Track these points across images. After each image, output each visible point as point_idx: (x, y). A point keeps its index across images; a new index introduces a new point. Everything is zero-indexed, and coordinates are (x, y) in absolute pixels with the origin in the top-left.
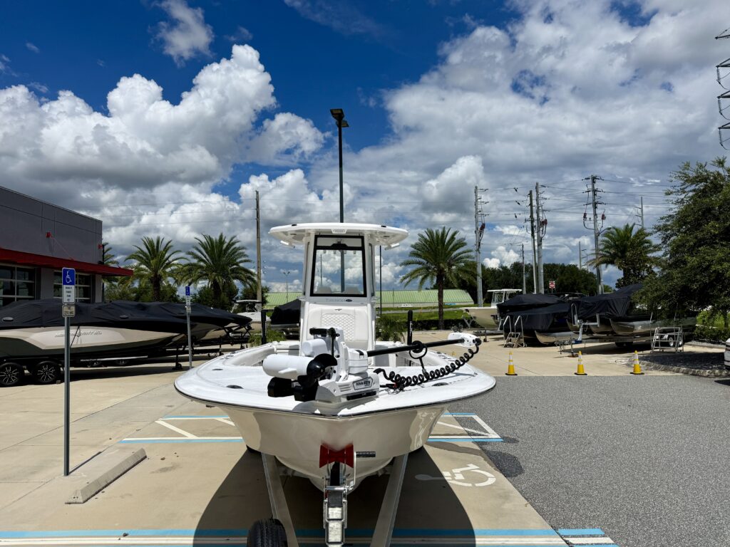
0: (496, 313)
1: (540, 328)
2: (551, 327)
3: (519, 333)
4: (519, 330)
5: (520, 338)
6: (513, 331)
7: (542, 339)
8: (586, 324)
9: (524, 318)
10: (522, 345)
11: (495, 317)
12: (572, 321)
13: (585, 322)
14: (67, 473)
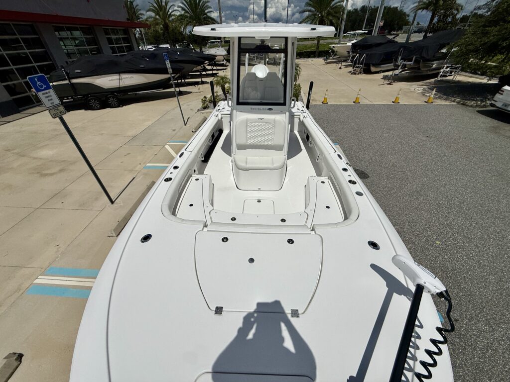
0: (349, 49)
1: (374, 62)
2: (380, 62)
3: (361, 66)
4: (362, 64)
5: (361, 68)
6: (358, 64)
7: (373, 69)
8: (405, 63)
9: (367, 55)
10: (361, 72)
11: (349, 52)
12: (396, 60)
13: (404, 61)
14: (112, 202)
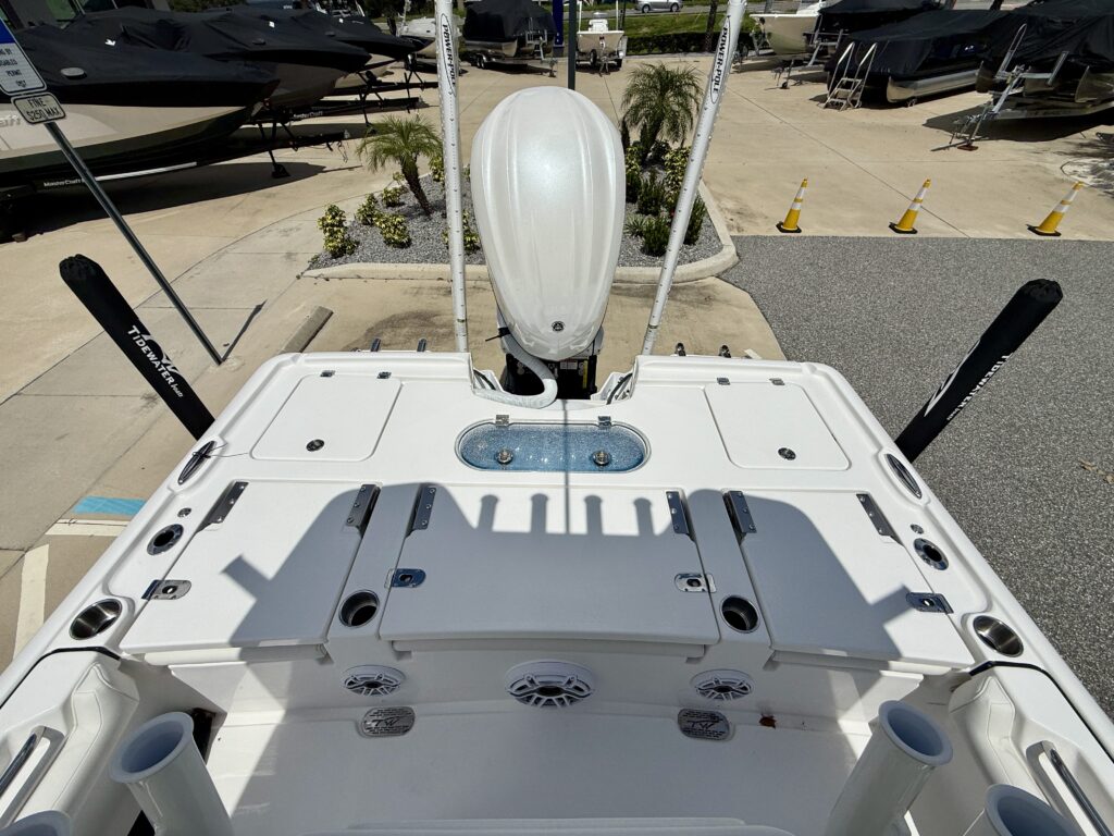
0: (812, 29)
1: (901, 72)
2: (921, 68)
3: (860, 81)
5: (858, 90)
7: (893, 93)
9: (882, 47)
11: (809, 37)
13: (1025, 71)
